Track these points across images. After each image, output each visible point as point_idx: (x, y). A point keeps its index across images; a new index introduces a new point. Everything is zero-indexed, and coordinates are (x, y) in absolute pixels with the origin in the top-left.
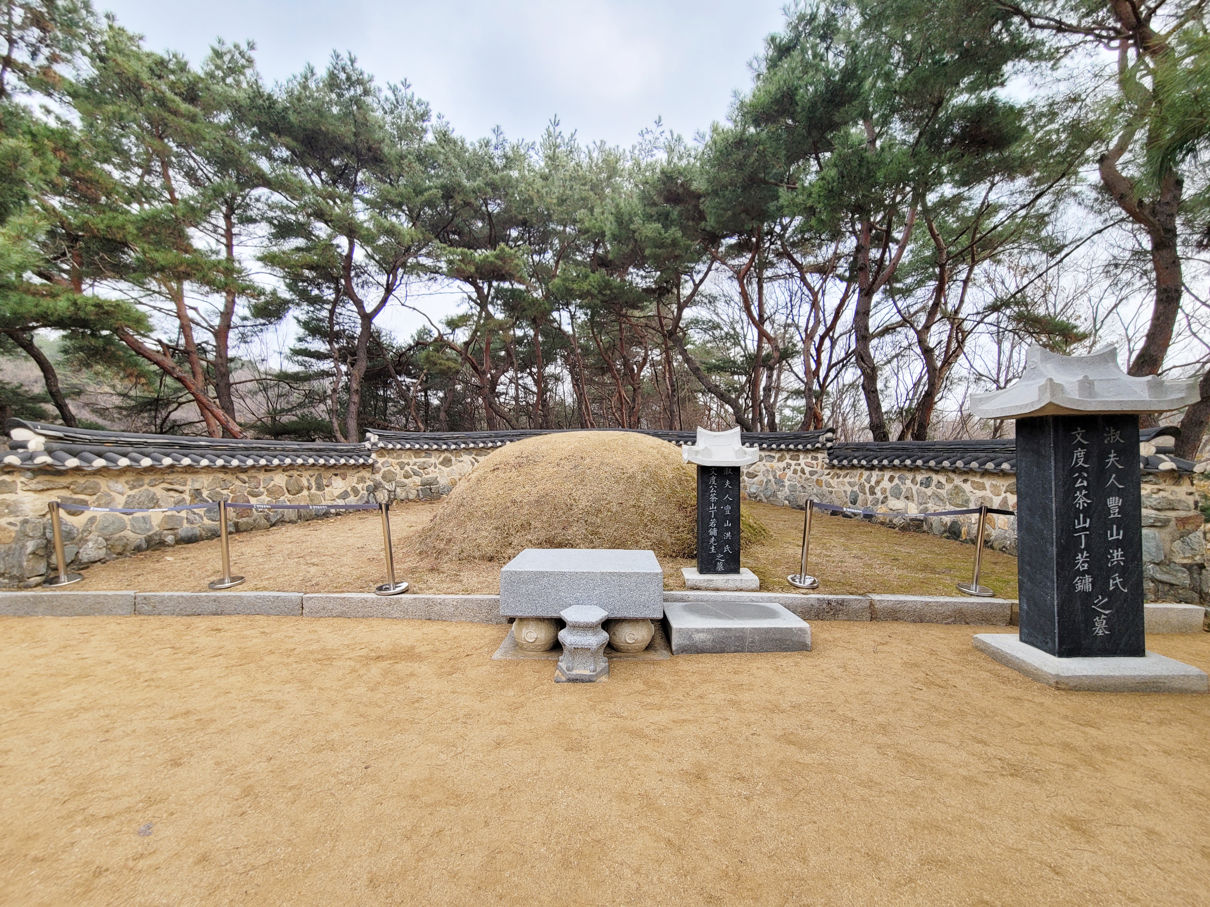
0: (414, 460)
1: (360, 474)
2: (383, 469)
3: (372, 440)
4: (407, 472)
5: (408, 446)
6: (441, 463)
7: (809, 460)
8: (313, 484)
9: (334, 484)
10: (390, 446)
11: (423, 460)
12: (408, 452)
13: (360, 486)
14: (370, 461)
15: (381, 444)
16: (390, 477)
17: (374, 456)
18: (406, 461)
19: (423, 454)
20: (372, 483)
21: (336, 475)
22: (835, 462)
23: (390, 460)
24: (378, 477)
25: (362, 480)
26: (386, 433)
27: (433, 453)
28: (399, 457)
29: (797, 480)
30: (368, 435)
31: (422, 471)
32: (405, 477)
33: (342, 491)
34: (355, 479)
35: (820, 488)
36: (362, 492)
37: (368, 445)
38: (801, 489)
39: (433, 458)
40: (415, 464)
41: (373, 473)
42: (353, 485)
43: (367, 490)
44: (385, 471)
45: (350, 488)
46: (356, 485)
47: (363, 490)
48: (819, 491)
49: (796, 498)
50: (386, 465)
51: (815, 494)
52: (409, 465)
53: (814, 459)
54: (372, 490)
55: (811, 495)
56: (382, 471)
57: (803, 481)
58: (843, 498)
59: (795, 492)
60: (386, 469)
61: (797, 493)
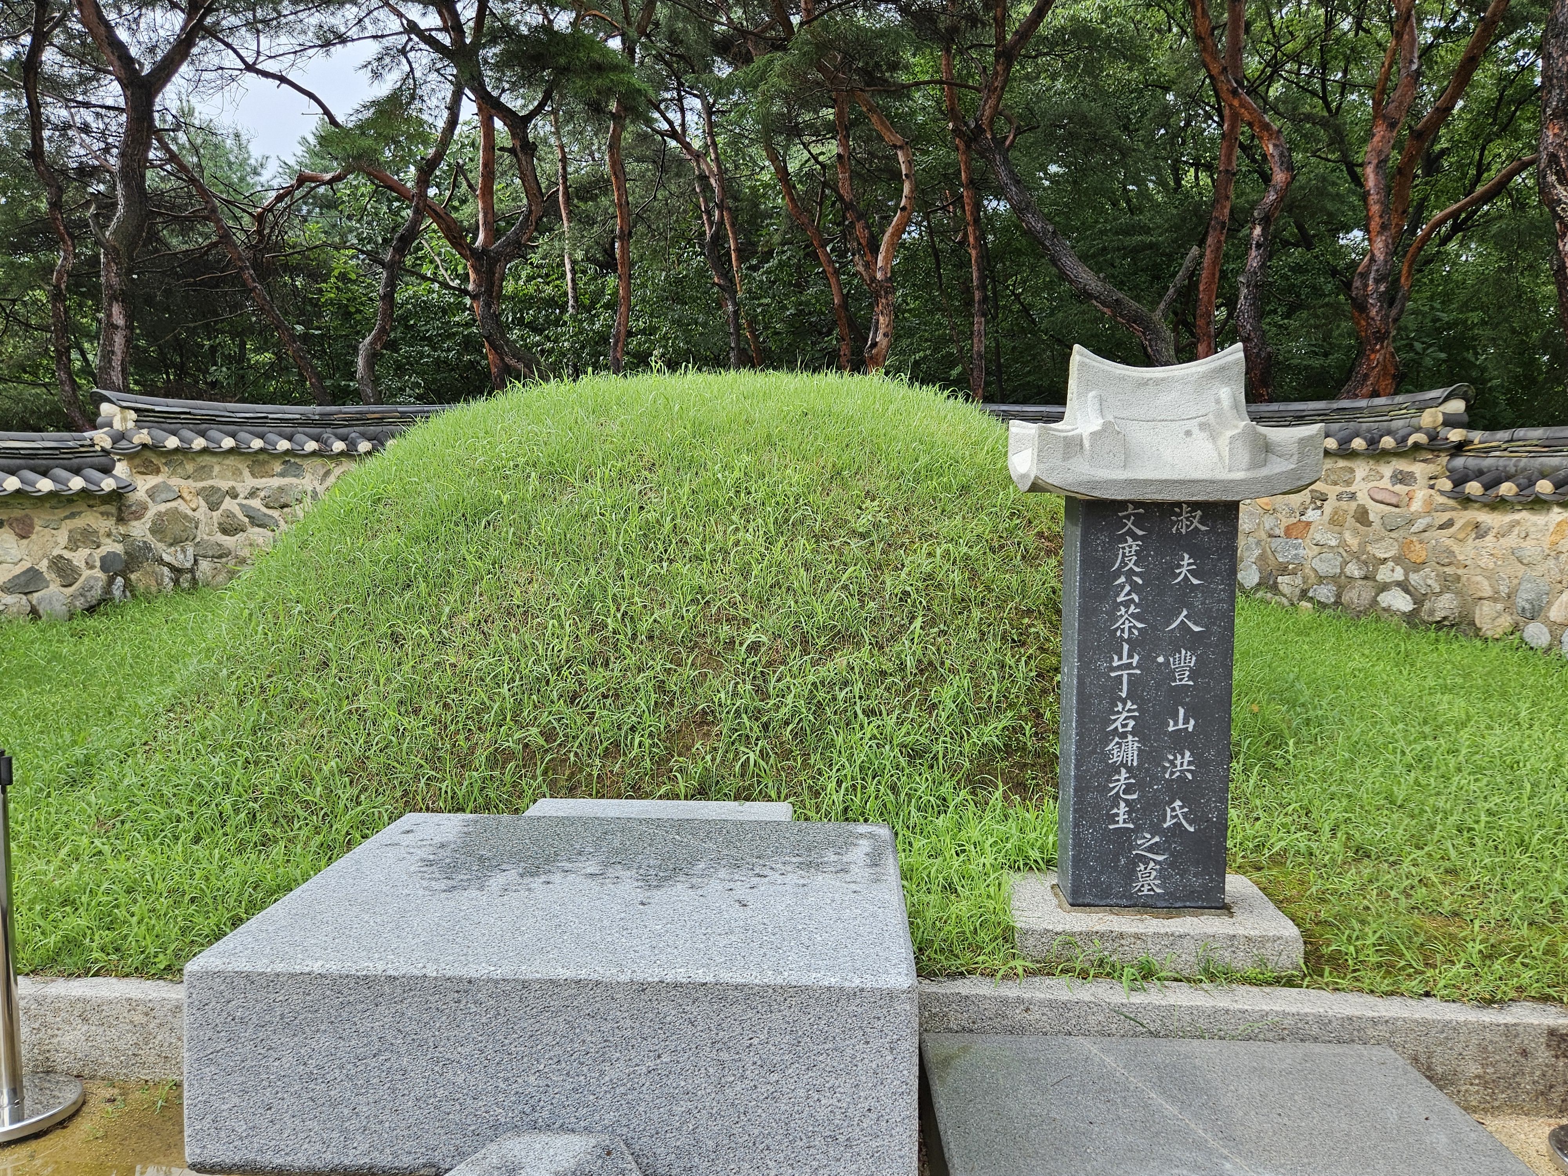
0: (251, 482)
1: (79, 523)
2: (153, 510)
3: (117, 425)
4: (229, 515)
5: (228, 443)
7: (1386, 483)
10: (172, 442)
11: (276, 482)
12: (231, 461)
13: (78, 558)
14: (108, 484)
15: (143, 437)
16: (176, 529)
17: (121, 469)
18: (224, 485)
19: (278, 467)
20: (119, 548)
22: (1474, 488)
23: (175, 482)
24: (139, 530)
25: (88, 537)
26: (162, 404)
27: (307, 464)
28: (203, 472)
29: (1343, 543)
30: (105, 408)
31: (275, 514)
32: (225, 531)
33: (18, 570)
34: (62, 537)
35: (1418, 566)
36: (86, 573)
37: (101, 438)
38: (1354, 570)
39: (308, 476)
40: (252, 494)
41: (121, 520)
42: (55, 553)
43: (103, 568)
44: (159, 514)
45: (45, 562)
46: (67, 554)
47: (92, 567)
48: (1414, 578)
49: (1339, 596)
50: (164, 496)
51: (1398, 584)
52: (235, 496)
53: (1401, 478)
54: (120, 567)
55: (1384, 587)
56: (150, 514)
57: (1363, 545)
58: (1494, 599)
59: (1334, 578)
60: (163, 507)
61: (1341, 582)
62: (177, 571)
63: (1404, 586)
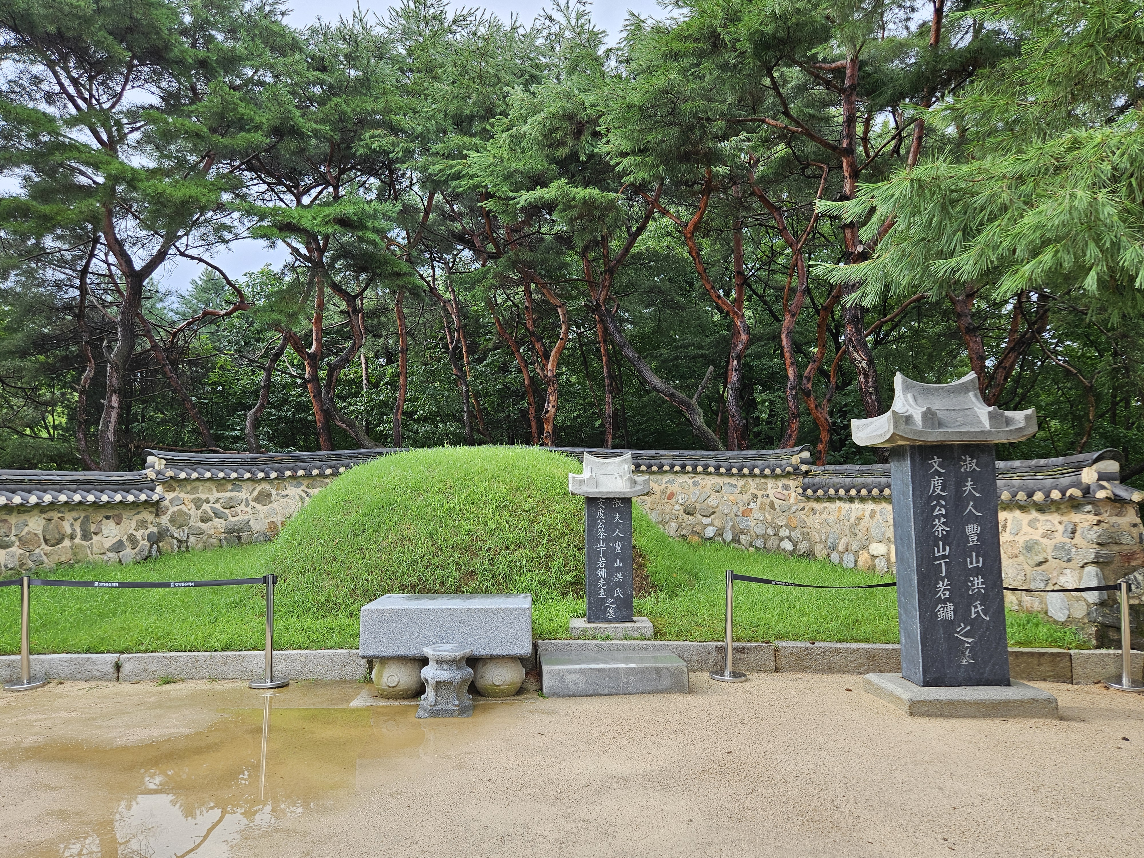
0: (217, 495)
1: (140, 517)
2: (172, 509)
3: (157, 467)
4: (205, 512)
5: (208, 475)
6: (256, 500)
7: (780, 490)
8: (78, 530)
9: (105, 532)
10: (183, 475)
11: (228, 495)
12: (208, 484)
13: (139, 534)
14: (155, 497)
15: (169, 473)
16: (180, 520)
17: (159, 489)
18: (204, 497)
19: (230, 487)
20: (155, 530)
21: (108, 518)
22: (809, 492)
23: (182, 495)
24: (164, 520)
25: (142, 524)
26: (177, 456)
27: (244, 485)
28: (195, 490)
29: (765, 519)
30: (150, 459)
31: (227, 511)
32: (203, 521)
33: (115, 540)
34: (134, 525)
35: (794, 529)
36: (142, 542)
37: (151, 474)
38: (770, 531)
39: (244, 491)
40: (216, 501)
41: (157, 515)
42: (131, 532)
43: (149, 540)
44: (174, 512)
45: (126, 537)
46: (135, 533)
47: (144, 539)
48: (793, 534)
49: (765, 544)
50: (177, 503)
51: (787, 537)
52: (208, 503)
53: (786, 487)
54: (155, 539)
55: (782, 539)
56: (170, 512)
57: (773, 519)
58: (820, 543)
59: (763, 536)
60: (176, 509)
61: (765, 537)
62: (180, 541)
63: (789, 538)
